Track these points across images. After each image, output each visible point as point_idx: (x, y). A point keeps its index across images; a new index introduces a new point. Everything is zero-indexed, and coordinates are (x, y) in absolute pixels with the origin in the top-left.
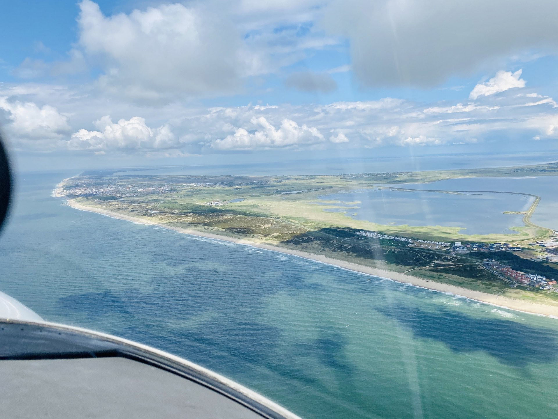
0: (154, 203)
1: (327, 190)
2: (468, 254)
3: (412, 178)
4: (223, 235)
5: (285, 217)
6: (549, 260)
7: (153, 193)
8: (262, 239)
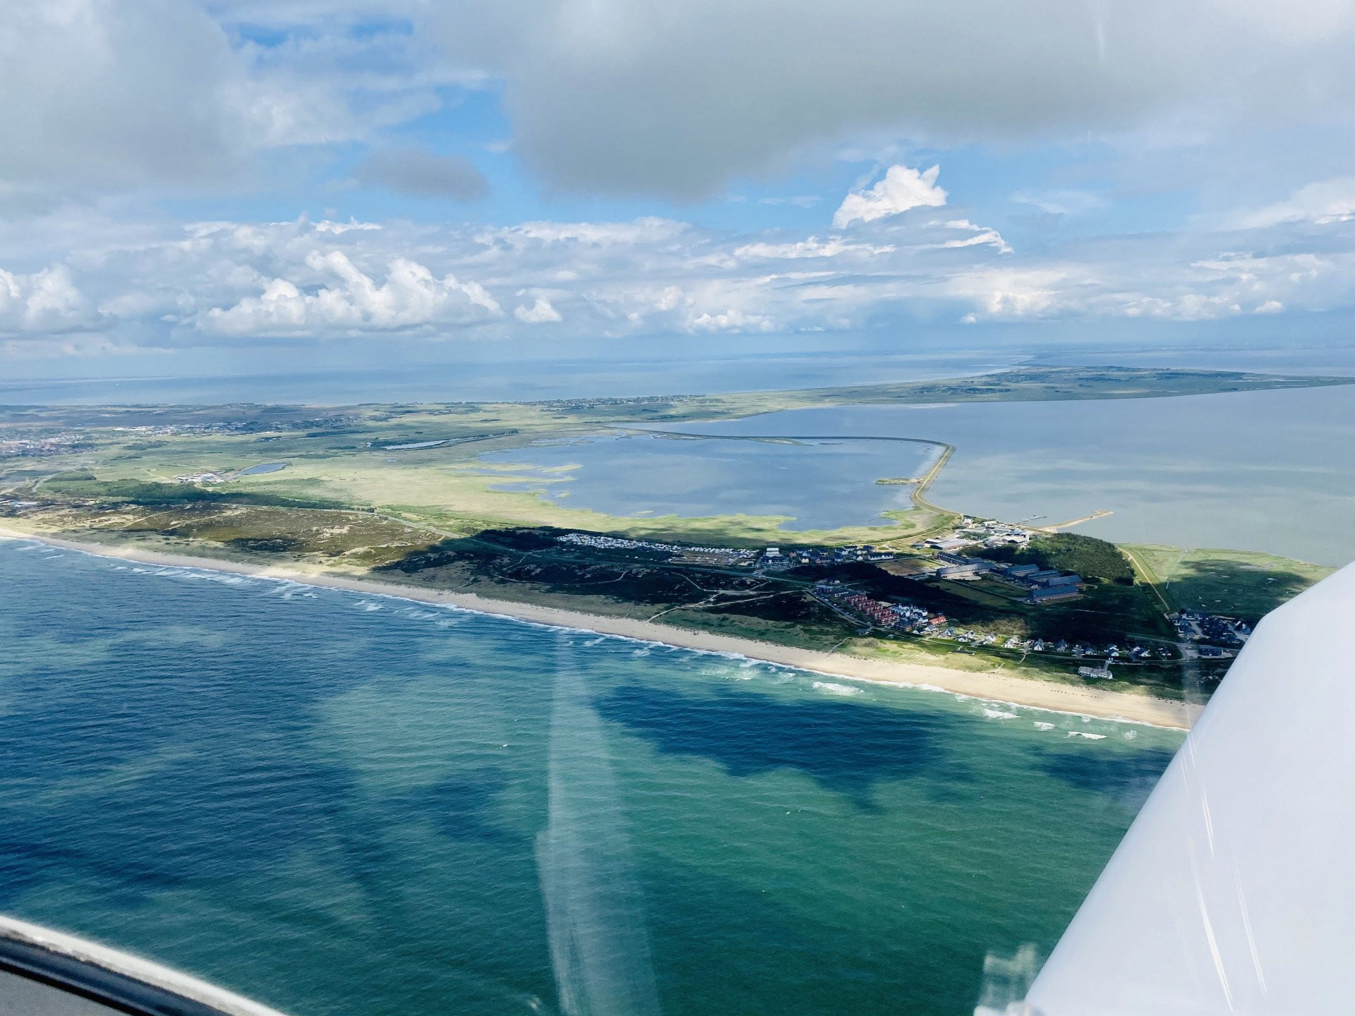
0: (24, 480)
1: (503, 438)
2: (790, 571)
3: (703, 409)
4: (216, 557)
5: (389, 507)
6: (942, 576)
7: (23, 455)
8: (321, 562)
